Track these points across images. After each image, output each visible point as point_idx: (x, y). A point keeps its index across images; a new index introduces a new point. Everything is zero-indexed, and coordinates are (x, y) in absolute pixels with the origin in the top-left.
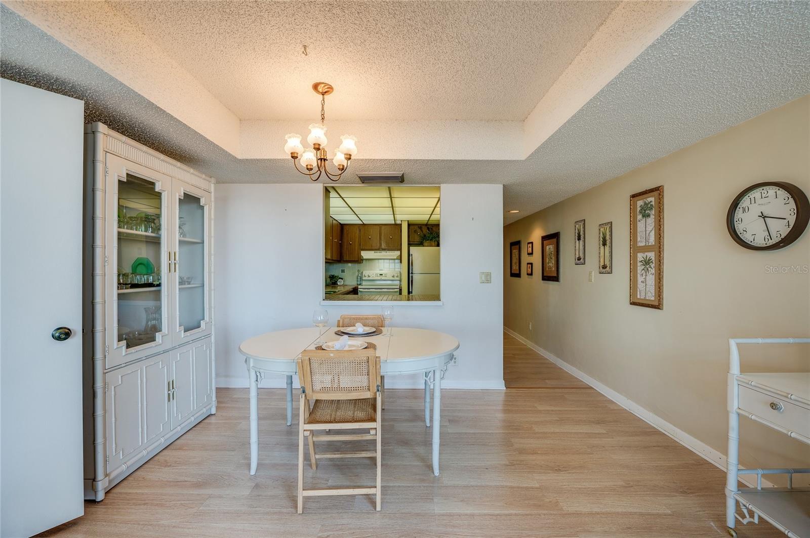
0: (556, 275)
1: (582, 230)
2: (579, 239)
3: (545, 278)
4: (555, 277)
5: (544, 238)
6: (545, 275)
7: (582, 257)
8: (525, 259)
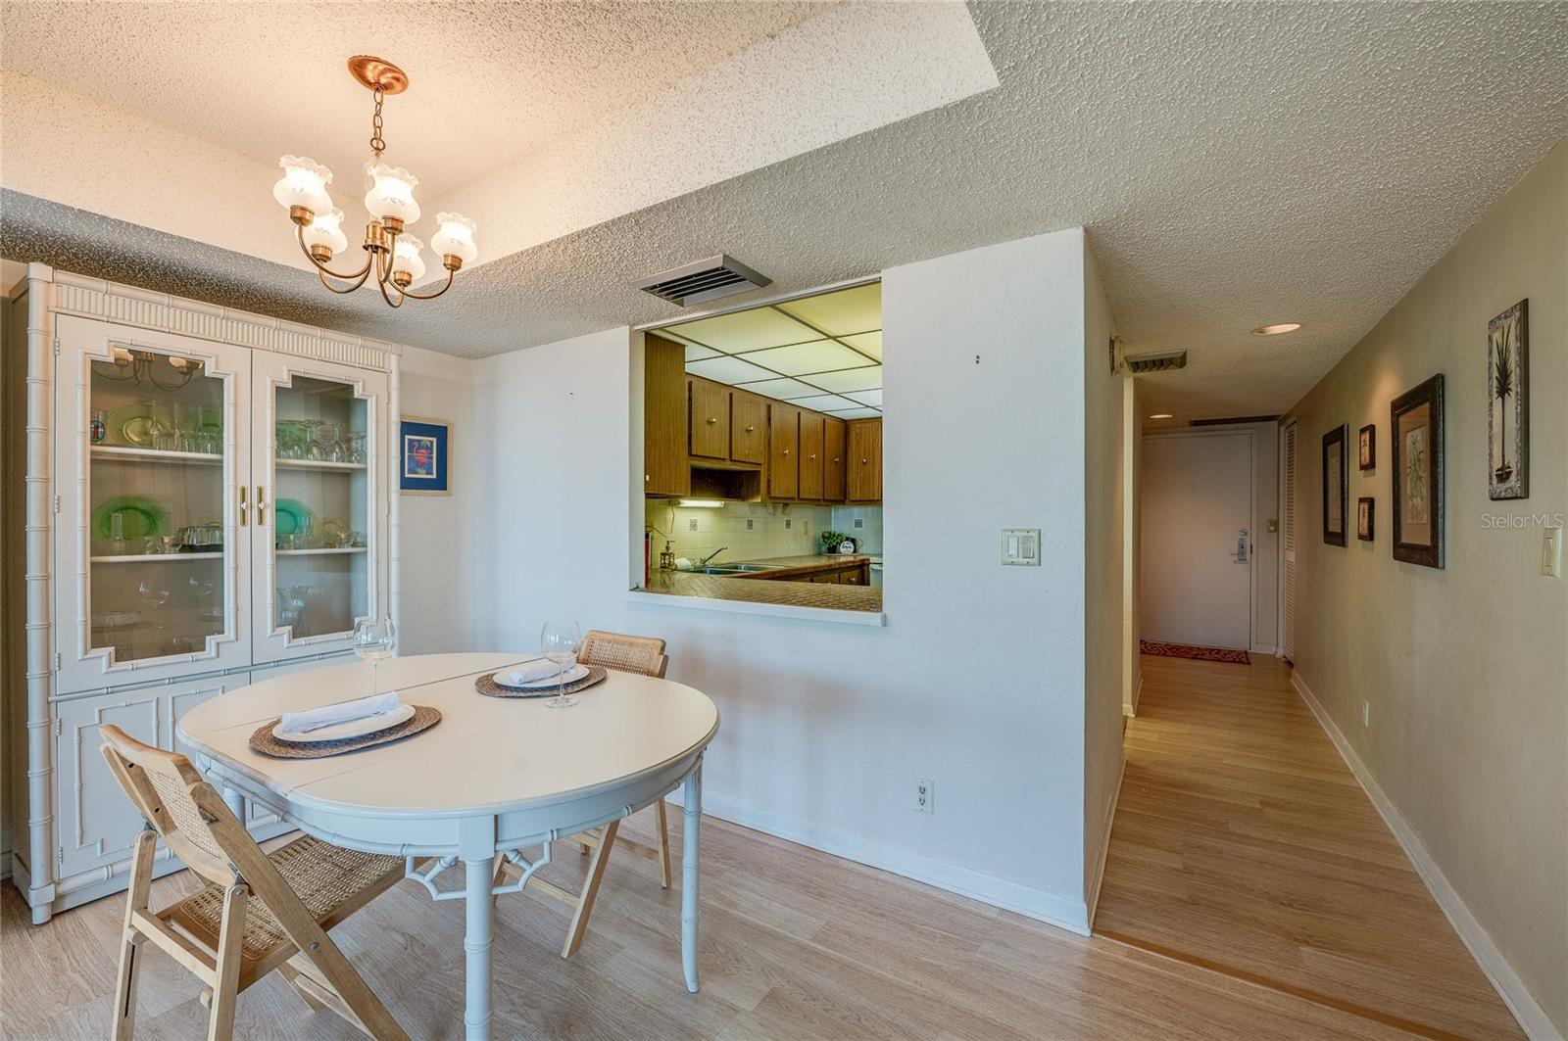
0: (1428, 543)
1: (1514, 346)
2: (1503, 390)
3: (1405, 552)
4: (1423, 548)
5: (1401, 407)
6: (1404, 540)
7: (1514, 469)
8: (1361, 484)
